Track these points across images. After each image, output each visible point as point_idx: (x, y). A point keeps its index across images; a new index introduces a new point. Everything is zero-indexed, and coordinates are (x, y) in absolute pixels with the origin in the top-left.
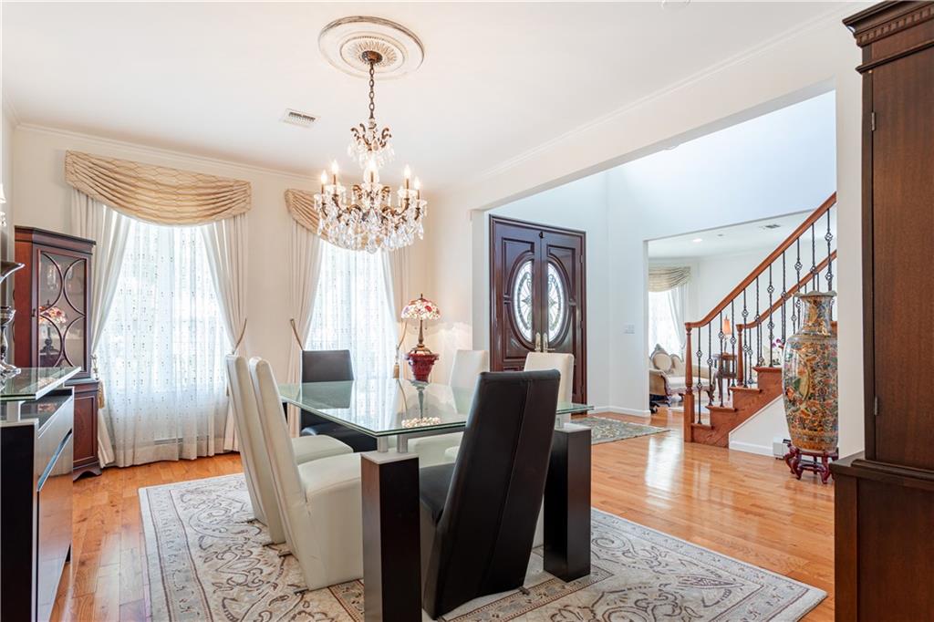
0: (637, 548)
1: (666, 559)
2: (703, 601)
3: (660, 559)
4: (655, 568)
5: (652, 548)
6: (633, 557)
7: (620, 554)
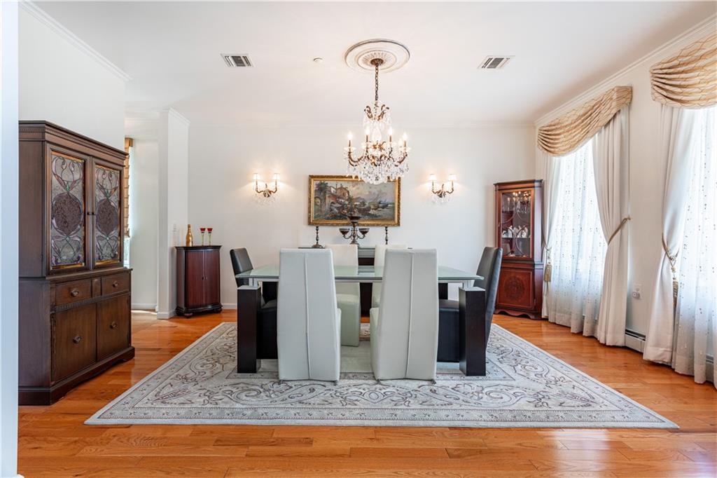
0: (226, 399)
1: (202, 400)
2: (172, 386)
3: (207, 398)
4: (206, 391)
5: (217, 404)
6: (224, 392)
7: (234, 390)
